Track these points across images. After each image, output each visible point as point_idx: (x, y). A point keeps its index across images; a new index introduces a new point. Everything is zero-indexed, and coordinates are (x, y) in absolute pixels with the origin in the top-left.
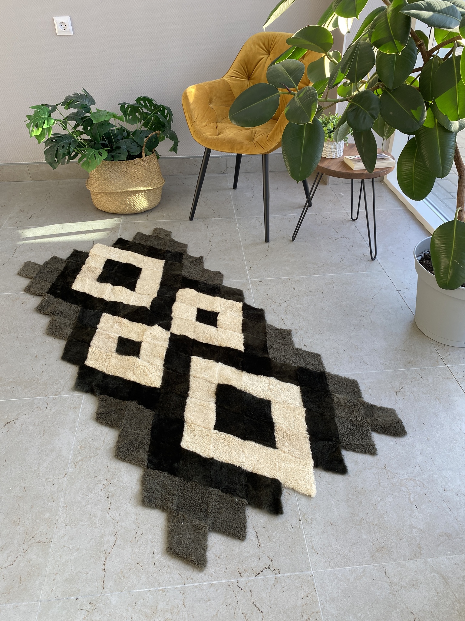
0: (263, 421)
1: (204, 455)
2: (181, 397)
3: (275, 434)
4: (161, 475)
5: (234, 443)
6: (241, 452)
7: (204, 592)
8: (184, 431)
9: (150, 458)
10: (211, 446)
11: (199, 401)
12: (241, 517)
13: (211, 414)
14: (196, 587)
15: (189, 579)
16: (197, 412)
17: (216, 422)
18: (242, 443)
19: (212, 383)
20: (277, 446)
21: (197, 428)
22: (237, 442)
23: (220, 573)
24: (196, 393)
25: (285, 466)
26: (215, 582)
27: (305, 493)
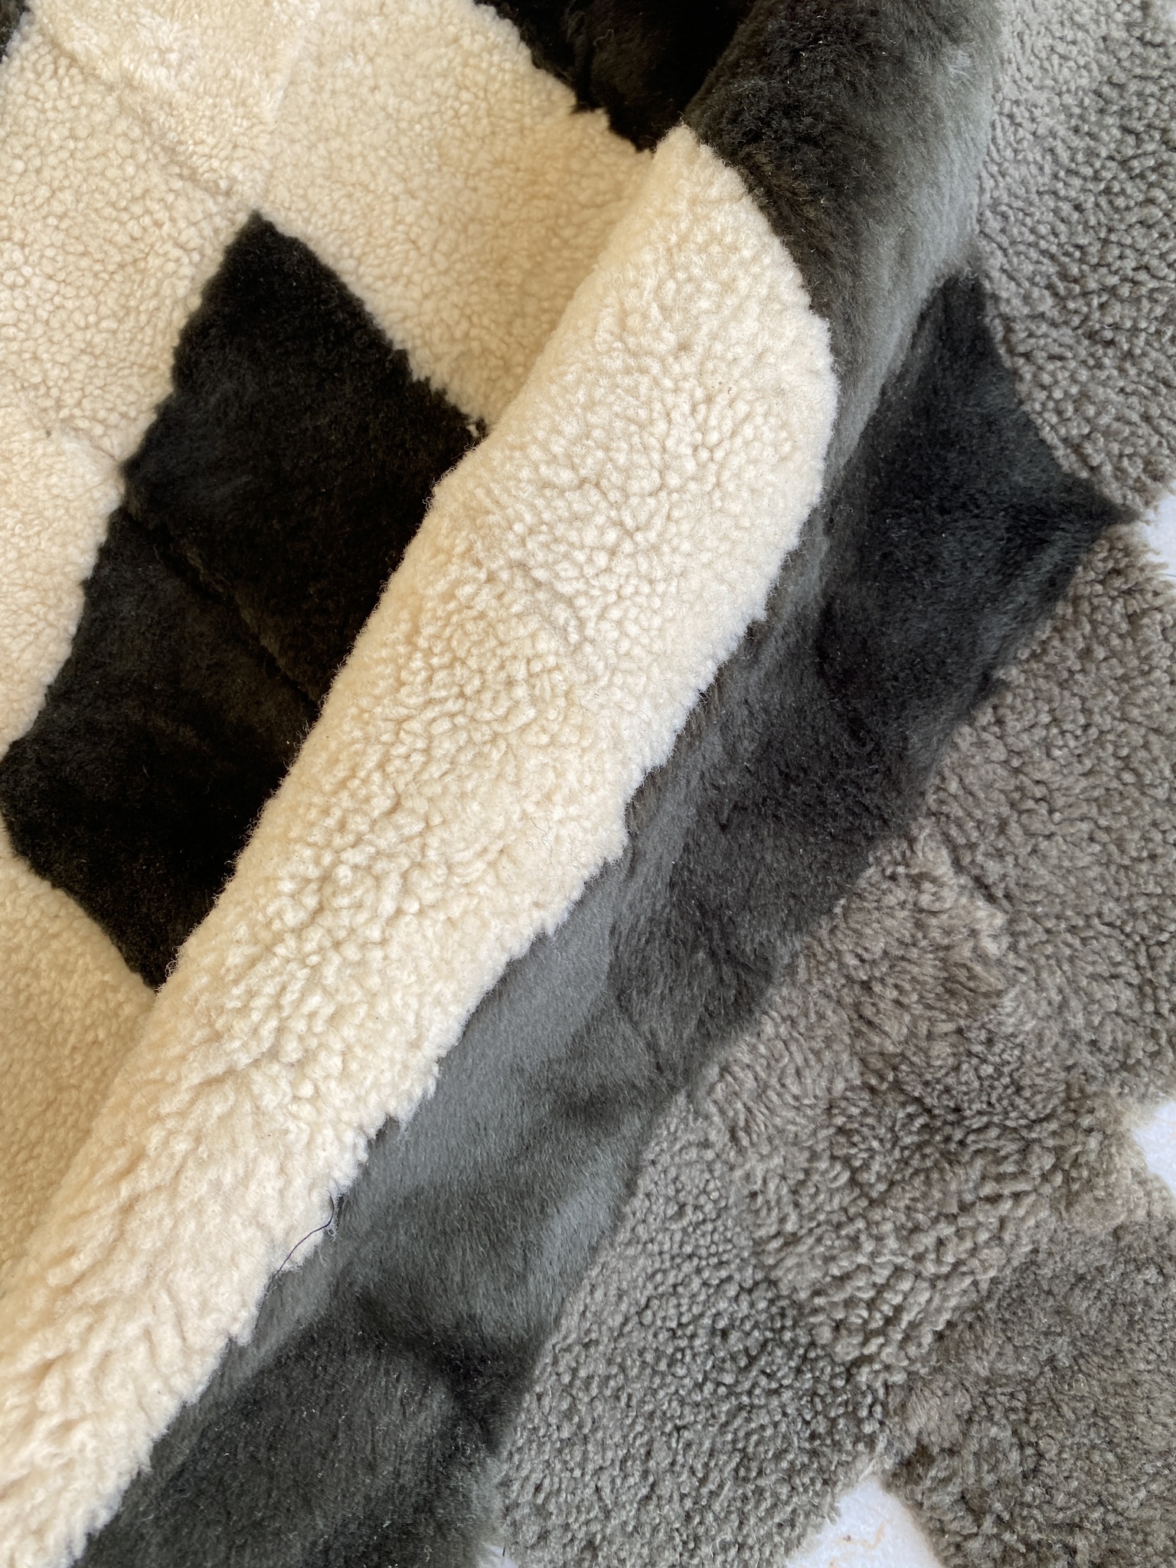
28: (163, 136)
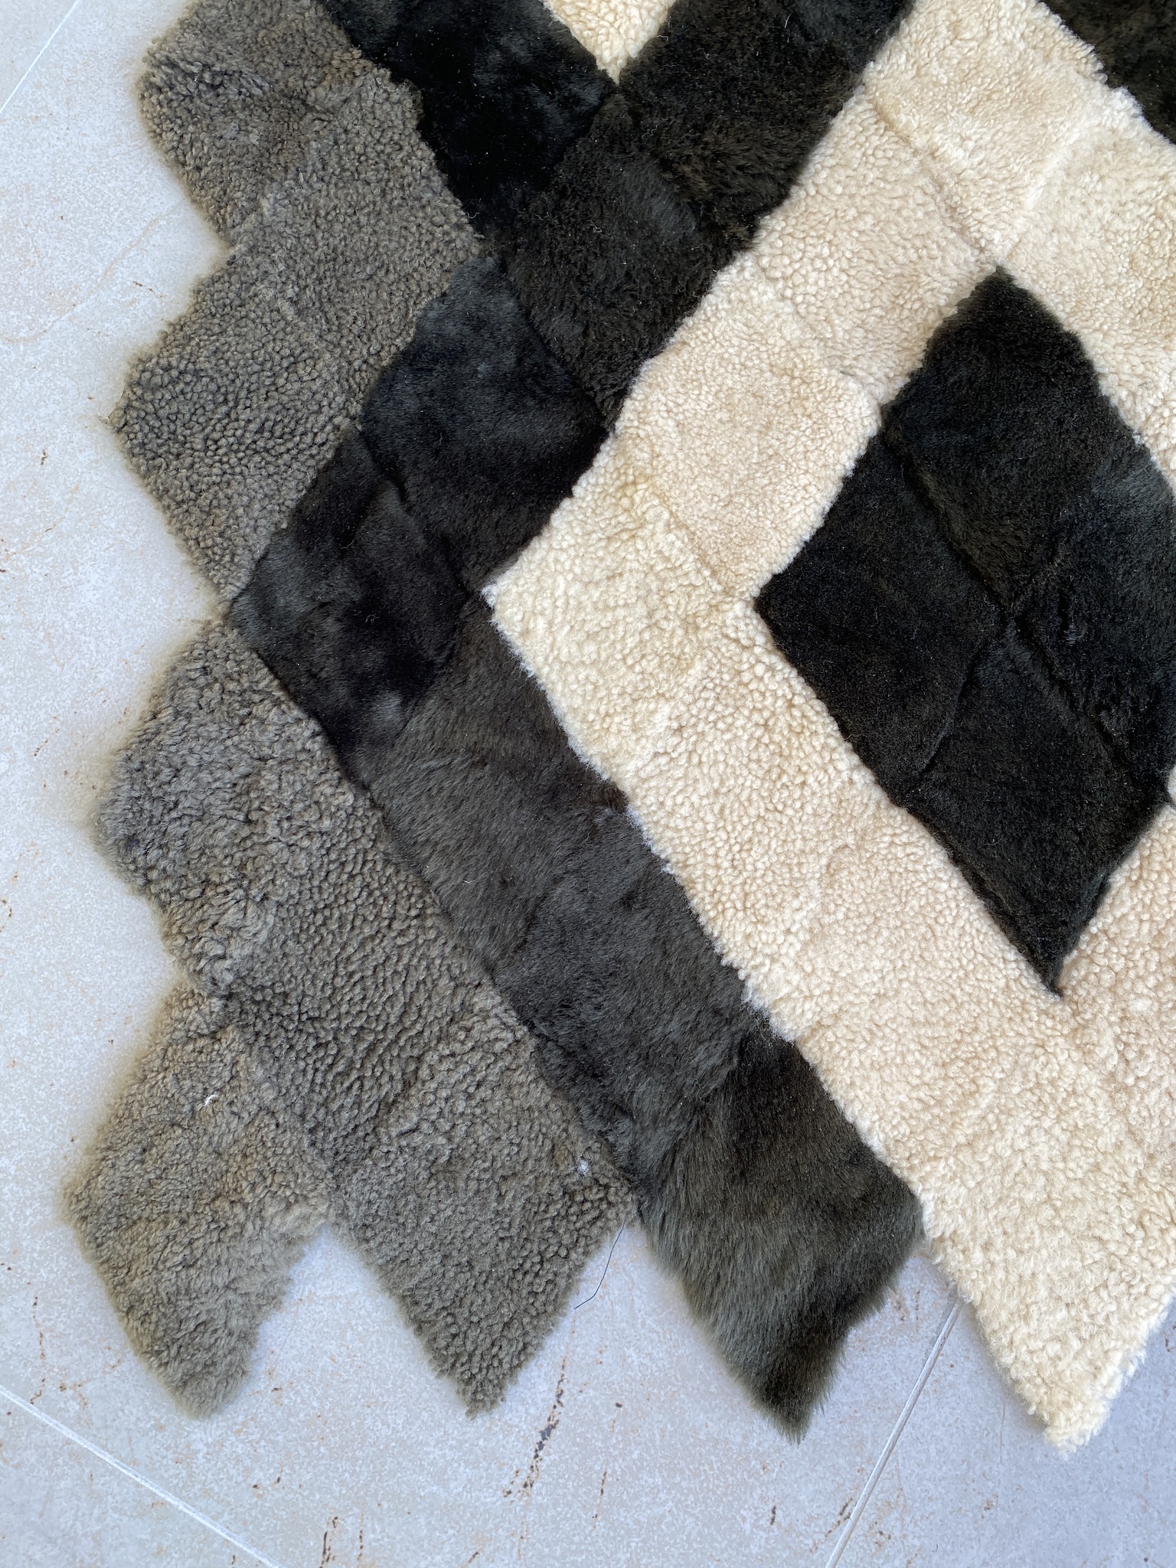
0: (1107, 737)
1: (587, 743)
2: (699, 229)
3: (1118, 879)
4: (273, 715)
5: (811, 780)
6: (814, 867)
7: (96, 1512)
8: (570, 494)
9: (276, 562)
10: (666, 709)
11: (793, 331)
12: (539, 1286)
13: (804, 481)
14: (79, 1456)
15: (69, 1392)
16: (729, 406)
17: (798, 561)
18: (858, 810)
19: (962, 231)
20: (1076, 968)
21: (661, 525)
22: (837, 784)
23: (230, 1479)
24: (811, 252)
25: (1022, 1144)
26: (181, 1506)
27: (1028, 1390)
28: (950, 197)
